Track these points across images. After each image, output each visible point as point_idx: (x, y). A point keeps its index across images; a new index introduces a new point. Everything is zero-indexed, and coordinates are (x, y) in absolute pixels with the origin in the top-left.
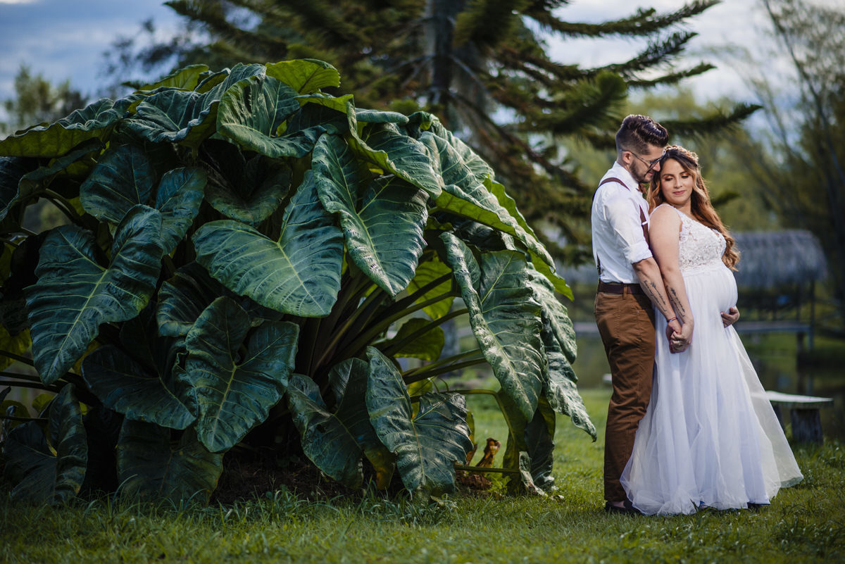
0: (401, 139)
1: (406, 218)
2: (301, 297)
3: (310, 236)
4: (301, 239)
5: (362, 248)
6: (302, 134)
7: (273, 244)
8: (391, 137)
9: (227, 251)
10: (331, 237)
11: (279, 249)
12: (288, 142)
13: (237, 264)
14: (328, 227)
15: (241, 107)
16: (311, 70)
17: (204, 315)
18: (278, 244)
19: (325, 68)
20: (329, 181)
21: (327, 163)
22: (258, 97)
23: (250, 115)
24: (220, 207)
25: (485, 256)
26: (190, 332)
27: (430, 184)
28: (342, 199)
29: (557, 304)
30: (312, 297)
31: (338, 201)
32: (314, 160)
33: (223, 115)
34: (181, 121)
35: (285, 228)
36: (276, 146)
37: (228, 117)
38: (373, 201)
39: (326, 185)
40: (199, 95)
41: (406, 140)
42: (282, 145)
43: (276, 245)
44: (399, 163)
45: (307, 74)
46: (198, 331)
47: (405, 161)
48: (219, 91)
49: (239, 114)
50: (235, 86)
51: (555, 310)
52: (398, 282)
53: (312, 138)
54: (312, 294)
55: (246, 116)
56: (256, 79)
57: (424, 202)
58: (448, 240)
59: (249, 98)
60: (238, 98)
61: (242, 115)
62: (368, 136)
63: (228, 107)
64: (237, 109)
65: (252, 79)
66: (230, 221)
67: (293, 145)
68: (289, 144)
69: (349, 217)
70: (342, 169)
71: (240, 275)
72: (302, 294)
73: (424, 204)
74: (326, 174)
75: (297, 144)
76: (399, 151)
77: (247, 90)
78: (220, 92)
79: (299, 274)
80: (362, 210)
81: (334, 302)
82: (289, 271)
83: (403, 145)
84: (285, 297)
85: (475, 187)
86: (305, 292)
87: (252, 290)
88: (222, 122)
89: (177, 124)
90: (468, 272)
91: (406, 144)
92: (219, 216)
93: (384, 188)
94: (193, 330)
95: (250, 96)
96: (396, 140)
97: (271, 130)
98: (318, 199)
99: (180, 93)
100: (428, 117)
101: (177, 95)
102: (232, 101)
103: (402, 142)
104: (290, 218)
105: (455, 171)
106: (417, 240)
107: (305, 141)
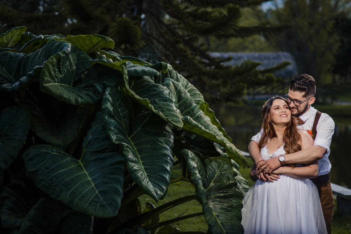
0: (154, 86)
1: (161, 142)
2: (97, 202)
3: (102, 159)
4: (95, 160)
5: (136, 167)
6: (94, 87)
7: (76, 161)
8: (148, 85)
9: (47, 168)
10: (116, 161)
11: (80, 166)
12: (85, 92)
13: (54, 179)
14: (113, 153)
15: (55, 71)
16: (97, 41)
17: (32, 212)
18: (80, 161)
19: (106, 41)
20: (113, 121)
21: (111, 109)
22: (66, 63)
23: (61, 76)
24: (41, 134)
25: (207, 161)
26: (23, 225)
27: (176, 119)
28: (121, 132)
29: (242, 180)
30: (105, 203)
31: (119, 134)
32: (103, 107)
33: (44, 79)
34: (13, 73)
35: (84, 151)
36: (78, 97)
37: (47, 80)
38: (139, 129)
39: (111, 124)
40: (25, 55)
41: (158, 87)
42: (81, 95)
43: (78, 163)
44: (154, 103)
45: (94, 43)
46: (27, 224)
47: (158, 102)
48: (38, 55)
49: (54, 76)
50: (52, 58)
51: (242, 184)
52: (160, 190)
53: (100, 90)
54: (105, 200)
55: (58, 77)
56: (65, 53)
57: (171, 129)
58: (187, 155)
59: (60, 65)
60: (53, 66)
61: (56, 76)
62: (133, 83)
63: (47, 73)
64: (53, 73)
65: (62, 53)
66: (47, 145)
67: (88, 95)
68: (86, 94)
69: (127, 147)
70: (119, 110)
71: (56, 186)
72: (98, 200)
73: (170, 131)
74: (111, 116)
75: (91, 94)
76: (154, 95)
77: (59, 60)
78: (40, 57)
79: (95, 185)
80: (132, 136)
81: (119, 207)
82: (88, 183)
83: (156, 91)
84: (87, 203)
85: (198, 113)
86: (100, 199)
87: (65, 197)
88: (43, 84)
89: (11, 75)
90: (200, 177)
91: (157, 89)
92: (40, 141)
93: (145, 121)
94: (25, 223)
95: (61, 64)
96: (151, 87)
97: (72, 81)
98: (106, 133)
99: (12, 53)
100: (166, 65)
101: (10, 55)
102: (50, 69)
103: (155, 88)
104: (88, 145)
105: (186, 103)
106: (169, 159)
107: (96, 92)
